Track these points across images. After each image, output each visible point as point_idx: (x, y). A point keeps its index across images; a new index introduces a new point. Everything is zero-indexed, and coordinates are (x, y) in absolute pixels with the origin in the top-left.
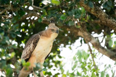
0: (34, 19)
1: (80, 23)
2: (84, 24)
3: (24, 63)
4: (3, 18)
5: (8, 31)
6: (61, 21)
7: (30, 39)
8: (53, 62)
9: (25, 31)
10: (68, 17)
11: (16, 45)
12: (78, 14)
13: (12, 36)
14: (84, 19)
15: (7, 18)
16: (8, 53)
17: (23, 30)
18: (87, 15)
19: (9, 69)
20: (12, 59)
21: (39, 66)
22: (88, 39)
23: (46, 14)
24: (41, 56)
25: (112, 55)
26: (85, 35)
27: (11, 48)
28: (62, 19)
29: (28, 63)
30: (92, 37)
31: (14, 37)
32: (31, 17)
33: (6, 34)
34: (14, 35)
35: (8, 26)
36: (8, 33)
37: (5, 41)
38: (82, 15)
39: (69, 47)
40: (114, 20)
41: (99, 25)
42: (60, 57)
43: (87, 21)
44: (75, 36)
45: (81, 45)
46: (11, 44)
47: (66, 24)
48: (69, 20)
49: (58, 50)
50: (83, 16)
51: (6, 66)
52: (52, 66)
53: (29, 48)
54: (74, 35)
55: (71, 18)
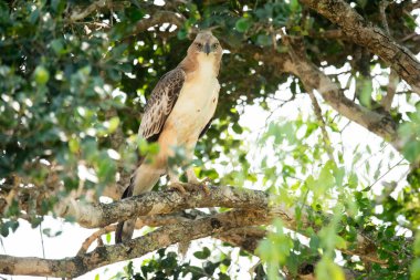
0: (167, 30)
1: (289, 39)
2: (301, 40)
3: (144, 146)
4: (86, 27)
5: (102, 62)
6: (239, 35)
7: (161, 83)
8: (222, 143)
9: (144, 63)
10: (256, 24)
11: (123, 100)
12: (280, 16)
13: (112, 75)
14: (298, 28)
15: (97, 29)
16: (102, 119)
17: (141, 60)
18: (308, 18)
19: (104, 162)
20: (113, 135)
21: (182, 152)
22: (312, 81)
23: (198, 17)
24: (191, 126)
25: (374, 120)
26: (304, 70)
27: (108, 108)
28: (240, 30)
29: (155, 145)
30: (320, 76)
31: (117, 79)
32: (160, 25)
33: (95, 72)
34: (116, 72)
35: (99, 49)
36: (100, 69)
37: (92, 89)
38: (291, 18)
39: (261, 104)
40: (377, 29)
41: (340, 41)
42: (238, 129)
43: (305, 33)
44: (276, 74)
45: (293, 98)
46: (108, 97)
47: (253, 43)
48: (257, 32)
49: (233, 111)
50: (294, 21)
51: (97, 153)
52: (217, 154)
53: (158, 108)
54: (273, 71)
55: (265, 27)
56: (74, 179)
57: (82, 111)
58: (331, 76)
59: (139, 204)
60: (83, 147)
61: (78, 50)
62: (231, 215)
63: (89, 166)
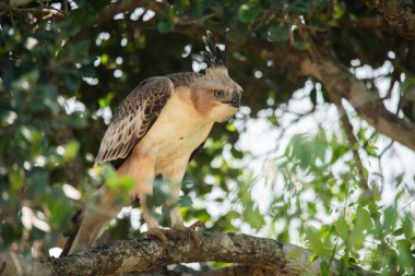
0: (141, 18)
1: (308, 30)
2: (325, 33)
5: (53, 64)
6: (242, 26)
8: (215, 172)
9: (109, 62)
10: (266, 12)
13: (69, 83)
14: (323, 17)
15: (44, 18)
16: (54, 142)
17: (105, 58)
18: (335, 2)
19: (58, 203)
20: (67, 164)
21: (165, 188)
22: (340, 88)
26: (328, 72)
27: (63, 127)
28: (243, 20)
30: (352, 80)
31: (75, 87)
32: (132, 11)
33: (44, 78)
34: (74, 78)
35: (50, 48)
36: (52, 74)
37: (41, 101)
39: (269, 118)
41: (379, 34)
42: (238, 155)
43: (333, 24)
44: (290, 78)
45: (313, 110)
46: (62, 111)
47: (258, 35)
48: (267, 22)
49: (230, 128)
51: (48, 190)
52: (209, 188)
55: (278, 16)
56: (16, 226)
57: (27, 133)
58: (365, 81)
59: (104, 258)
60: (30, 182)
61: (20, 48)
62: (230, 273)
63: (36, 209)
